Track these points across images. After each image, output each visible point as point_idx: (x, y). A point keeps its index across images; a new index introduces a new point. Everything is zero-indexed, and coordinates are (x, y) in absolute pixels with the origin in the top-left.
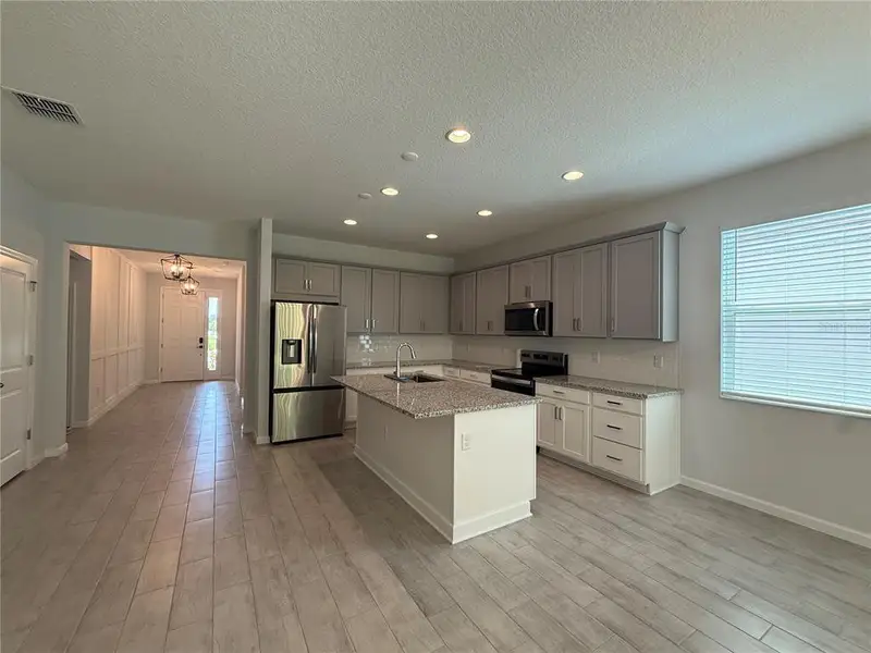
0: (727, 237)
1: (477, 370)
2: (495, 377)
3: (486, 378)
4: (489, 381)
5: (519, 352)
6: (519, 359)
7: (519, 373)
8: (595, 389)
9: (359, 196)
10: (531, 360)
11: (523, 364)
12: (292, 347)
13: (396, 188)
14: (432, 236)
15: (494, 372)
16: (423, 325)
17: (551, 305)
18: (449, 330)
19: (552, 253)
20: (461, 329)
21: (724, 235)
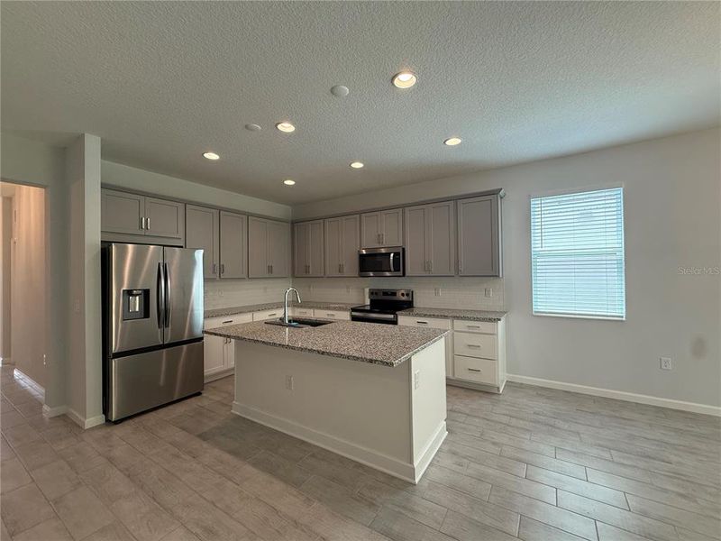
0: (535, 202)
1: (335, 309)
2: (353, 313)
3: (346, 316)
4: (349, 318)
5: (367, 290)
6: (367, 296)
7: (368, 308)
8: (455, 317)
9: (246, 127)
10: (381, 297)
11: (371, 301)
12: (137, 298)
13: (294, 124)
14: (289, 182)
15: (353, 310)
16: (270, 269)
17: (404, 249)
18: (293, 273)
19: (404, 206)
20: (307, 272)
21: (533, 201)
